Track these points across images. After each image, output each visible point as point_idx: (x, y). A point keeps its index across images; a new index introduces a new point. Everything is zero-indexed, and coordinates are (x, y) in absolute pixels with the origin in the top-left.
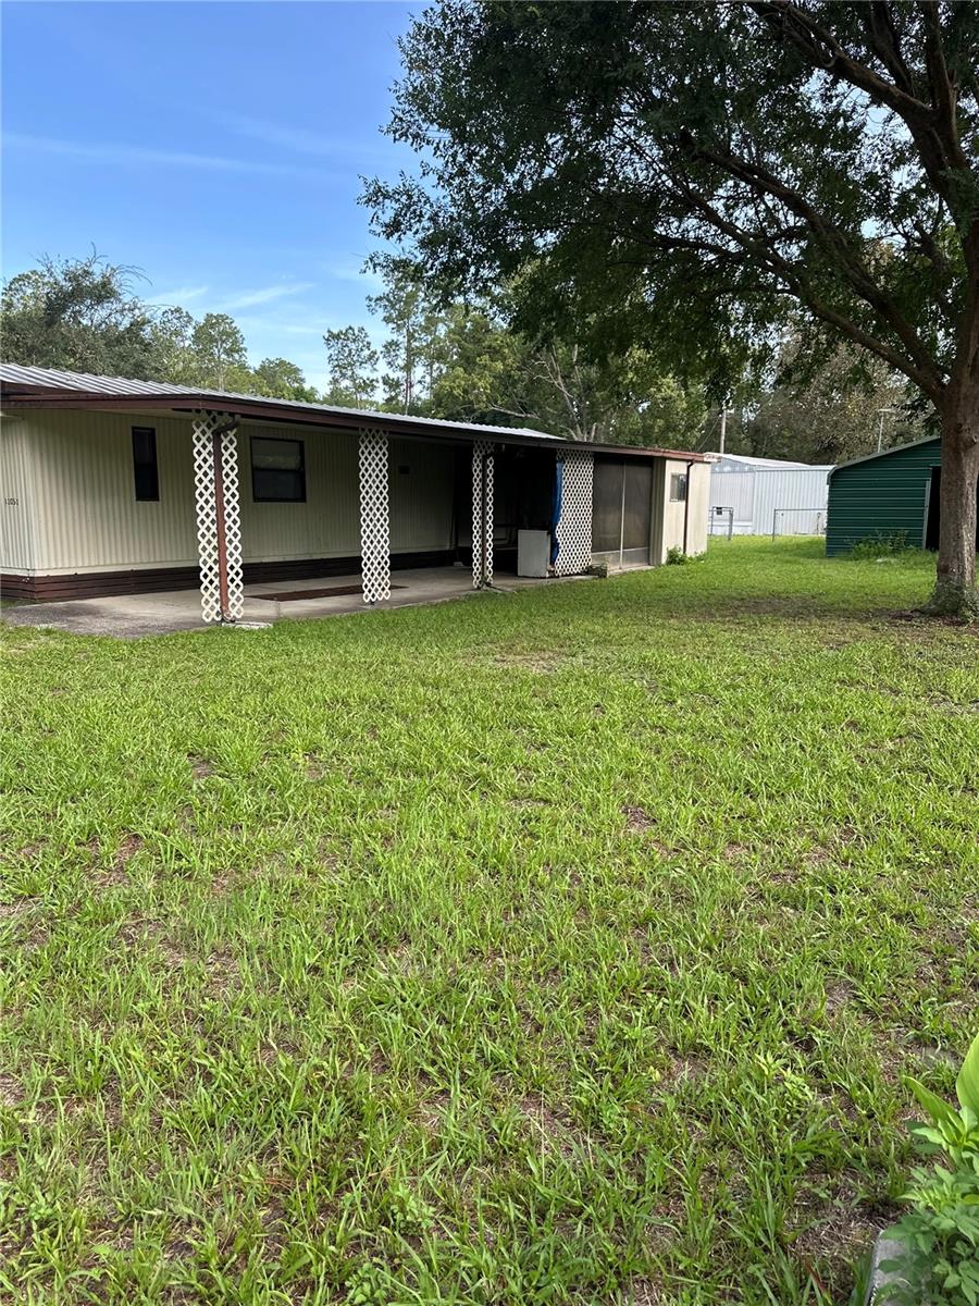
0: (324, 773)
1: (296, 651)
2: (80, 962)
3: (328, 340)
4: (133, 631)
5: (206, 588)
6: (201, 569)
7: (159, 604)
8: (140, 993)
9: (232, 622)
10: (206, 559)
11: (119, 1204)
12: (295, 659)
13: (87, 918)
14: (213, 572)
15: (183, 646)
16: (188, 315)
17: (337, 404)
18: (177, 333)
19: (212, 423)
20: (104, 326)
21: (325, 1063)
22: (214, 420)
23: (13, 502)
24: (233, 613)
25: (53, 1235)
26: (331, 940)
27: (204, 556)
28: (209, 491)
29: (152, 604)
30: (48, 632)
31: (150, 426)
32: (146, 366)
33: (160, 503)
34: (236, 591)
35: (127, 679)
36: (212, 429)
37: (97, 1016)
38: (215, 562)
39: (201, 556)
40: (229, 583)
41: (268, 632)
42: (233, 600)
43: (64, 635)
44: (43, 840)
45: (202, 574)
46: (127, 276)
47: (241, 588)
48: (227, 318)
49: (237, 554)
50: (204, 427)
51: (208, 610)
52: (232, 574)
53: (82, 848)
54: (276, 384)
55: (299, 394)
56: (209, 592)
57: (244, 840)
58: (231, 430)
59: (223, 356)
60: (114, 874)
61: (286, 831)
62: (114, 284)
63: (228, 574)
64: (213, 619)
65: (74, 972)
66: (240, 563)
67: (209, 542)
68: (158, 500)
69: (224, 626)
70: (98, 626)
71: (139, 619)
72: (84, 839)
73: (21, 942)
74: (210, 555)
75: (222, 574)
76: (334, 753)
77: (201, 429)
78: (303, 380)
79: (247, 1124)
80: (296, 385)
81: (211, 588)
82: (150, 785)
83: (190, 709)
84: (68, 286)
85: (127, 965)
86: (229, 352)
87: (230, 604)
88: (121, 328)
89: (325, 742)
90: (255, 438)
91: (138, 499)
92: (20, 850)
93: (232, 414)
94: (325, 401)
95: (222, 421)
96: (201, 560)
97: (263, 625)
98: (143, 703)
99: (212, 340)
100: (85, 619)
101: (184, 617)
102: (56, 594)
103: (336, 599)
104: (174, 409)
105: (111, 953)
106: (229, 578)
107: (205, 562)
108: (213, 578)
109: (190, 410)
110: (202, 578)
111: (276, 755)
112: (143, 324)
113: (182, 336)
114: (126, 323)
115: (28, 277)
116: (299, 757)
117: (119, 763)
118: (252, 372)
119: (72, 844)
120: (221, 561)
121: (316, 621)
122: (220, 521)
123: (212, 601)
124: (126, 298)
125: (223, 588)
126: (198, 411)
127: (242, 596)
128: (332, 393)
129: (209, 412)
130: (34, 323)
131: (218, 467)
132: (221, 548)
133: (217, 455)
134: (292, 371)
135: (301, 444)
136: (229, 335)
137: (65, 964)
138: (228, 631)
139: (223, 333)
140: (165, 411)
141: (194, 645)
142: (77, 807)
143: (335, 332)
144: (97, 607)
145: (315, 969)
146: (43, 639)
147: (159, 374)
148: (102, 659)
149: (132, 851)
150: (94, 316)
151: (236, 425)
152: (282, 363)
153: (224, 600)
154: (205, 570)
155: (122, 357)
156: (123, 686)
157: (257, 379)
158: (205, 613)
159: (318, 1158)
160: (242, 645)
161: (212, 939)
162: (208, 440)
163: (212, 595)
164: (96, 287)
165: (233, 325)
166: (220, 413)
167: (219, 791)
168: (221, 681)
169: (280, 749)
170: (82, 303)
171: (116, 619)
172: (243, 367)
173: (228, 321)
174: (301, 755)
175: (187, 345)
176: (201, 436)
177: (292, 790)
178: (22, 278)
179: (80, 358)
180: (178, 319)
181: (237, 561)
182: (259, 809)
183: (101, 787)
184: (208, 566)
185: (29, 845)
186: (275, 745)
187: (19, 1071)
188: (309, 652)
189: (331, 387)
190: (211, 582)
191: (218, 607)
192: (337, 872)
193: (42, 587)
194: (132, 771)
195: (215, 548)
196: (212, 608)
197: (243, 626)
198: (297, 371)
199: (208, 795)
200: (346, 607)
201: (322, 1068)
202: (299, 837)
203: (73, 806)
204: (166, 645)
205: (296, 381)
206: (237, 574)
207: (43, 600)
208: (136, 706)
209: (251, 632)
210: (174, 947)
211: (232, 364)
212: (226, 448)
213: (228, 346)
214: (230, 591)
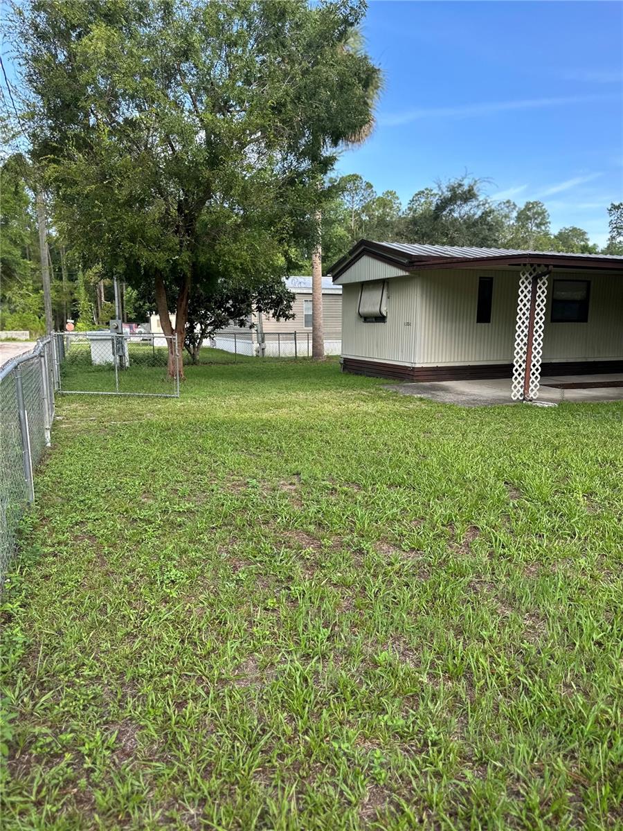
0: (599, 511)
1: (575, 424)
2: (447, 596)
3: (610, 210)
4: (468, 402)
5: (516, 378)
6: (514, 366)
7: (483, 387)
8: (485, 625)
9: (530, 401)
10: (518, 360)
11: (476, 750)
12: (573, 429)
13: (450, 571)
14: (522, 368)
15: (499, 414)
16: (514, 204)
17: (611, 254)
18: (506, 216)
19: (533, 272)
20: (466, 216)
21: (609, 710)
22: (534, 270)
23: (408, 324)
24: (531, 395)
25: (439, 752)
26: (611, 627)
27: (517, 357)
28: (525, 316)
29: (479, 387)
30: (421, 399)
31: (490, 276)
32: (489, 239)
33: (490, 324)
34: (535, 381)
35: (466, 431)
36: (532, 276)
37: (459, 632)
38: (524, 361)
39: (515, 357)
40: (531, 376)
41: (554, 409)
42: (532, 386)
43: (430, 402)
44: (423, 518)
45: (514, 369)
46: (484, 184)
47: (539, 379)
48: (540, 203)
49: (538, 357)
50: (527, 275)
51: (516, 392)
52: (534, 370)
53: (445, 528)
54: (569, 244)
55: (585, 249)
56: (517, 381)
57: (545, 545)
58: (545, 276)
59: (534, 228)
60: (463, 548)
61: (573, 545)
62: (475, 191)
63: (531, 370)
64: (518, 398)
65: (444, 601)
66: (540, 363)
67: (521, 349)
68: (489, 322)
69: (525, 403)
70: (448, 398)
71: (471, 395)
72: (445, 523)
73: (414, 575)
74: (521, 357)
75: (527, 370)
76: (605, 498)
77: (525, 276)
78: (587, 239)
79: (556, 732)
80: (582, 243)
81: (519, 379)
82: (482, 497)
83: (505, 454)
84: (449, 194)
85: (475, 605)
86: (538, 226)
87: (530, 389)
88: (476, 217)
89: (599, 489)
90: (557, 280)
91: (477, 322)
92: (411, 521)
93: (547, 266)
94: (603, 252)
95: (539, 271)
96: (515, 360)
97: (551, 404)
98: (476, 446)
99: (528, 218)
100: (441, 393)
101: (499, 396)
102: (426, 378)
103: (604, 390)
104: (509, 265)
105: (465, 596)
106: (532, 372)
107: (517, 362)
108: (521, 372)
109: (519, 265)
110: (514, 372)
111: (564, 493)
112: (490, 212)
113: (509, 218)
114: (479, 213)
115: (423, 192)
116: (580, 497)
117: (463, 481)
118: (552, 237)
119: (439, 525)
120: (527, 361)
121: (589, 404)
122: (530, 336)
123: (519, 387)
124: (481, 198)
125: (527, 379)
126: (525, 265)
127: (538, 384)
128: (608, 247)
129: (532, 265)
130: (428, 219)
131: (533, 301)
132: (528, 353)
133: (534, 292)
134: (580, 234)
135: (589, 283)
136: (539, 214)
137: (439, 595)
138: (528, 407)
139: (537, 213)
140: (504, 266)
141: (506, 414)
142: (442, 503)
143: (617, 204)
144: (447, 387)
145: (599, 644)
146: (418, 403)
147: (495, 244)
148: (451, 418)
149: (475, 535)
150: (461, 211)
151: (549, 272)
152: (574, 230)
153: (526, 387)
154: (517, 366)
155: (475, 235)
156: (463, 435)
157: (556, 241)
158: (513, 394)
159: (606, 773)
160: (537, 417)
161: (527, 603)
162: (529, 283)
163: (519, 383)
164: (464, 193)
165: (543, 207)
166: (539, 265)
167: (525, 510)
168: (524, 439)
169: (566, 489)
170: (455, 203)
171: (459, 394)
172: (546, 234)
173: (540, 205)
174: (581, 496)
175: (511, 223)
176: (525, 281)
177: (577, 518)
178: (419, 193)
179: (451, 237)
180: (508, 207)
181: (538, 361)
182: (553, 527)
183: (454, 494)
184: (519, 364)
185: (416, 520)
186: (563, 486)
187: (416, 649)
188: (585, 425)
189: (609, 242)
190: (520, 374)
191: (522, 391)
192: (612, 581)
193: (419, 374)
194: (471, 487)
195: (524, 353)
196: (518, 391)
197: (538, 404)
198: (584, 233)
199: (519, 511)
200: (612, 396)
201: (607, 712)
202: (583, 551)
203: (439, 502)
204: (488, 413)
205: (582, 240)
206: (537, 370)
207: (418, 381)
208: (471, 448)
209: (543, 408)
210: (502, 602)
211: (539, 232)
212: (540, 288)
213: (538, 221)
214: (531, 381)
